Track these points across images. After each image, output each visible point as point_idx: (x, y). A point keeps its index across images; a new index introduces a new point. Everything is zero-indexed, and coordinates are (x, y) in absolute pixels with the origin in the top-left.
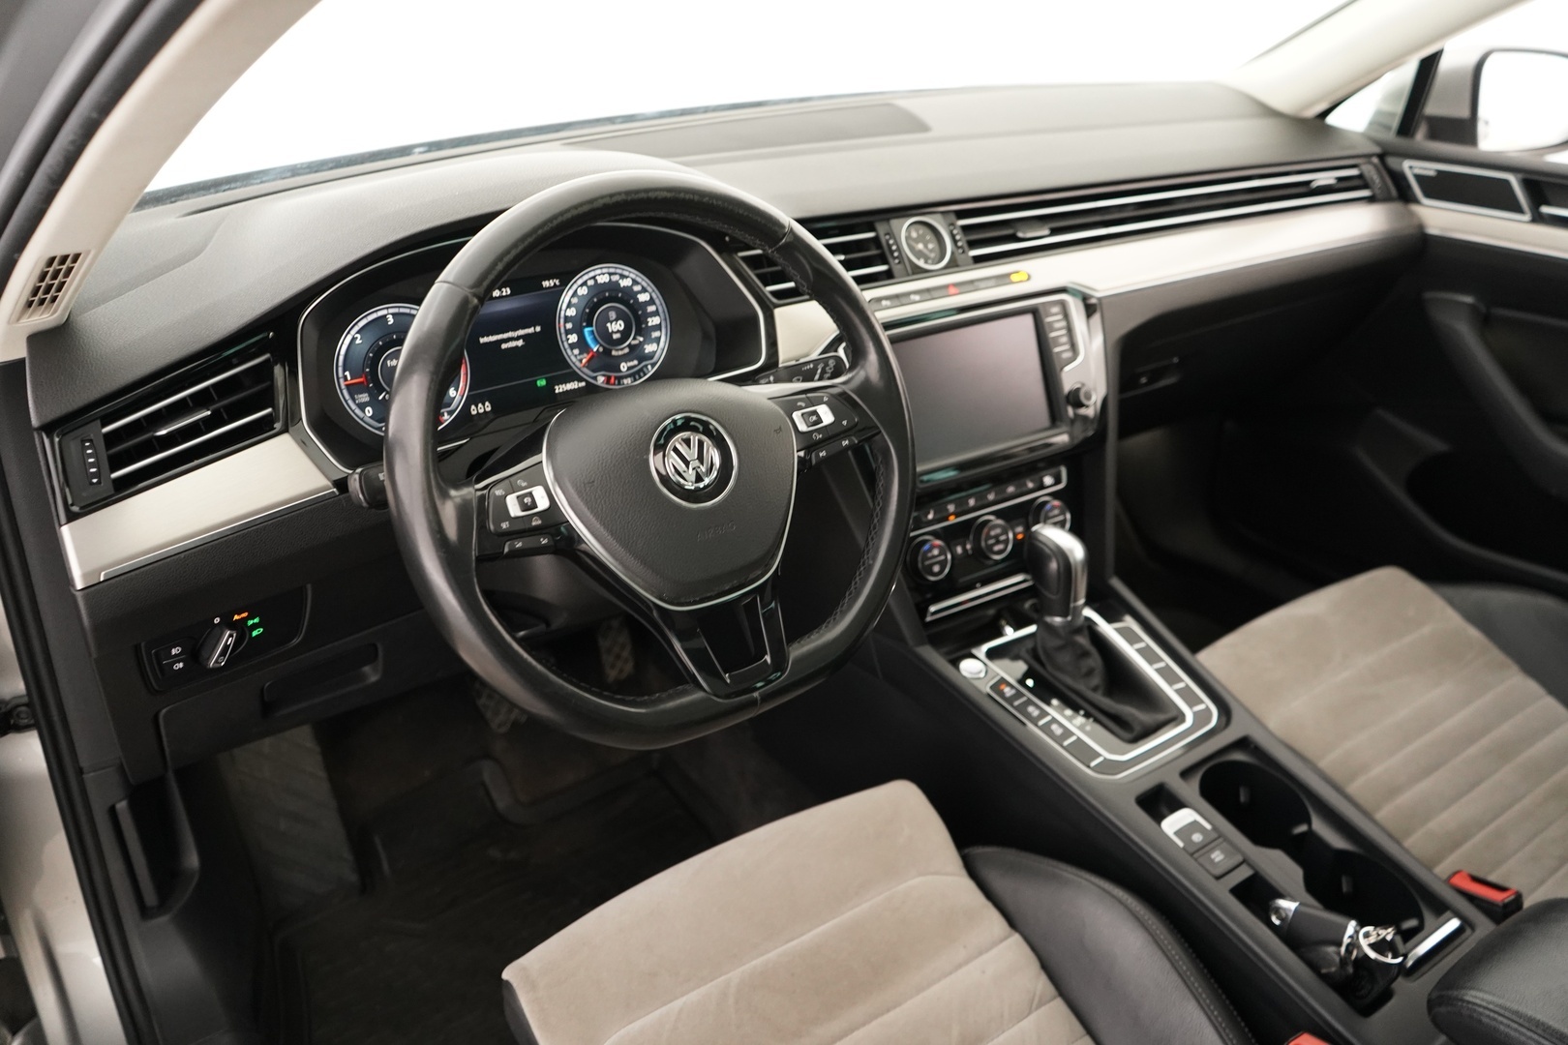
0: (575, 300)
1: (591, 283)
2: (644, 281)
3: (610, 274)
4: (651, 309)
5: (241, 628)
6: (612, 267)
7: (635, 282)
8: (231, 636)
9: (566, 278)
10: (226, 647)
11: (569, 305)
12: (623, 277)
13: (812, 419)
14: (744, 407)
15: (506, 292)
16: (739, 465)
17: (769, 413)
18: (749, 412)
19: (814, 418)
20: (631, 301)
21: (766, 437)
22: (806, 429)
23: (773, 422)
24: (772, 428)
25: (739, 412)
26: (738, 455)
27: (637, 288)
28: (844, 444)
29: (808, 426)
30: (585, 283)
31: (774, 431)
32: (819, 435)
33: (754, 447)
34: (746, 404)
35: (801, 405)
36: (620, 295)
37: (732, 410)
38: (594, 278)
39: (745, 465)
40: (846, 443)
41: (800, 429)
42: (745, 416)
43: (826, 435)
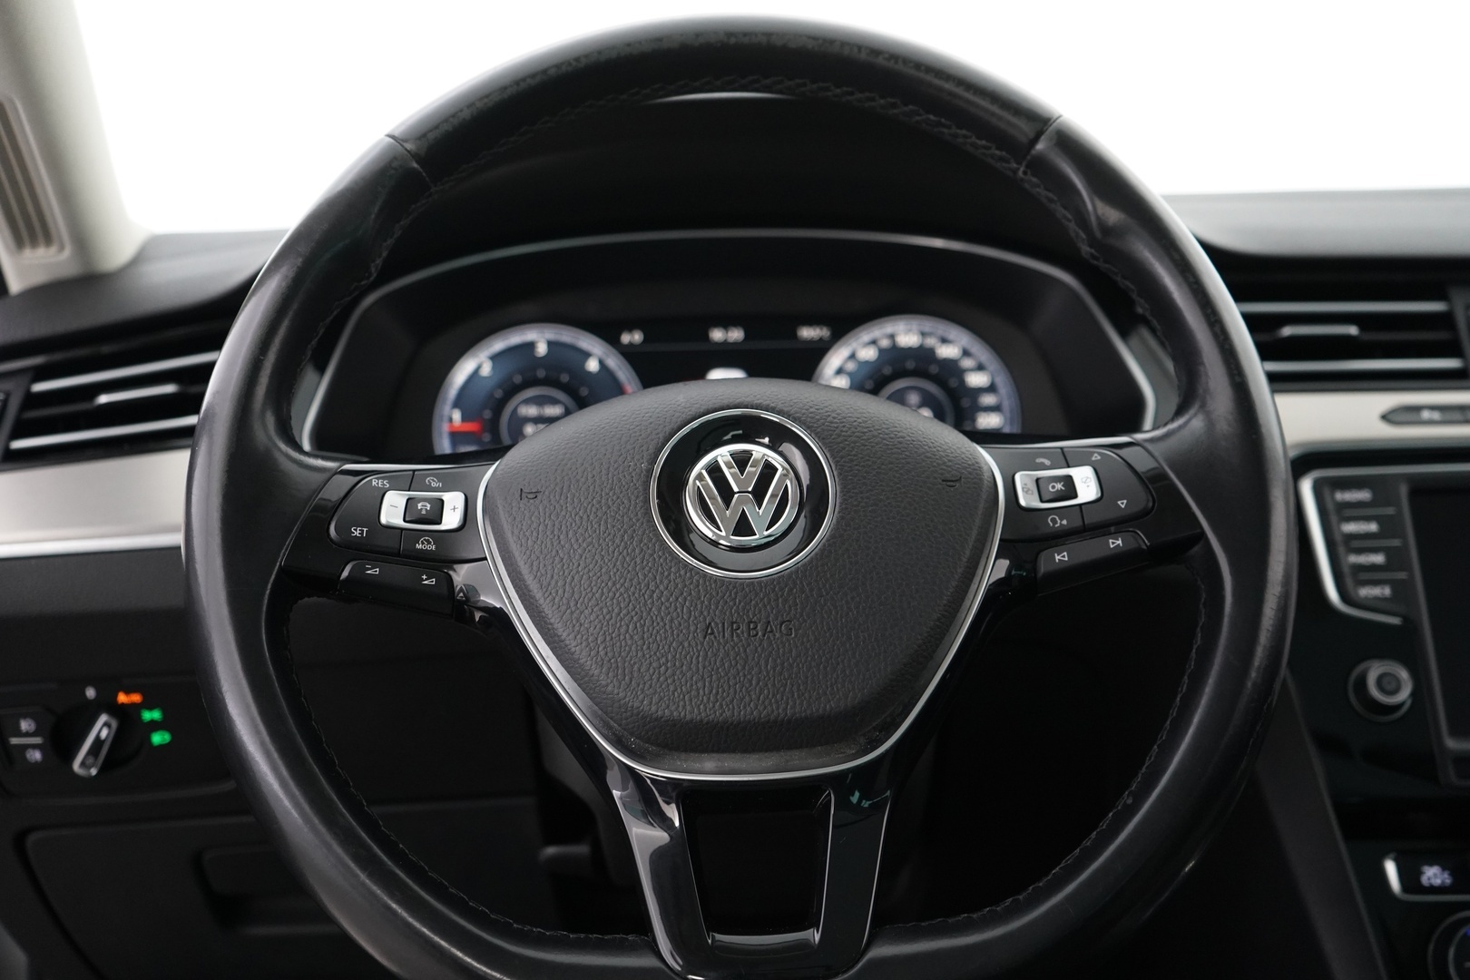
0: (851, 366)
1: (885, 343)
2: (982, 352)
3: (923, 334)
4: (988, 400)
5: (126, 717)
6: (929, 324)
7: (966, 353)
8: (106, 724)
9: (842, 327)
10: (98, 743)
11: (840, 371)
12: (944, 341)
13: (1053, 487)
14: (892, 432)
15: (736, 335)
16: (838, 522)
17: (944, 451)
18: (900, 443)
19: (1059, 486)
20: (953, 383)
21: (921, 487)
22: (1036, 504)
23: (947, 466)
24: (942, 474)
25: (874, 436)
26: (841, 504)
27: (967, 363)
28: (1113, 543)
29: (1042, 501)
30: (874, 342)
31: (943, 481)
32: (1061, 520)
33: (888, 498)
34: (899, 429)
35: (1043, 463)
36: (934, 369)
37: (859, 429)
38: (892, 337)
39: (852, 523)
40: (1116, 543)
41: (1023, 502)
42: (887, 445)
43: (1078, 523)
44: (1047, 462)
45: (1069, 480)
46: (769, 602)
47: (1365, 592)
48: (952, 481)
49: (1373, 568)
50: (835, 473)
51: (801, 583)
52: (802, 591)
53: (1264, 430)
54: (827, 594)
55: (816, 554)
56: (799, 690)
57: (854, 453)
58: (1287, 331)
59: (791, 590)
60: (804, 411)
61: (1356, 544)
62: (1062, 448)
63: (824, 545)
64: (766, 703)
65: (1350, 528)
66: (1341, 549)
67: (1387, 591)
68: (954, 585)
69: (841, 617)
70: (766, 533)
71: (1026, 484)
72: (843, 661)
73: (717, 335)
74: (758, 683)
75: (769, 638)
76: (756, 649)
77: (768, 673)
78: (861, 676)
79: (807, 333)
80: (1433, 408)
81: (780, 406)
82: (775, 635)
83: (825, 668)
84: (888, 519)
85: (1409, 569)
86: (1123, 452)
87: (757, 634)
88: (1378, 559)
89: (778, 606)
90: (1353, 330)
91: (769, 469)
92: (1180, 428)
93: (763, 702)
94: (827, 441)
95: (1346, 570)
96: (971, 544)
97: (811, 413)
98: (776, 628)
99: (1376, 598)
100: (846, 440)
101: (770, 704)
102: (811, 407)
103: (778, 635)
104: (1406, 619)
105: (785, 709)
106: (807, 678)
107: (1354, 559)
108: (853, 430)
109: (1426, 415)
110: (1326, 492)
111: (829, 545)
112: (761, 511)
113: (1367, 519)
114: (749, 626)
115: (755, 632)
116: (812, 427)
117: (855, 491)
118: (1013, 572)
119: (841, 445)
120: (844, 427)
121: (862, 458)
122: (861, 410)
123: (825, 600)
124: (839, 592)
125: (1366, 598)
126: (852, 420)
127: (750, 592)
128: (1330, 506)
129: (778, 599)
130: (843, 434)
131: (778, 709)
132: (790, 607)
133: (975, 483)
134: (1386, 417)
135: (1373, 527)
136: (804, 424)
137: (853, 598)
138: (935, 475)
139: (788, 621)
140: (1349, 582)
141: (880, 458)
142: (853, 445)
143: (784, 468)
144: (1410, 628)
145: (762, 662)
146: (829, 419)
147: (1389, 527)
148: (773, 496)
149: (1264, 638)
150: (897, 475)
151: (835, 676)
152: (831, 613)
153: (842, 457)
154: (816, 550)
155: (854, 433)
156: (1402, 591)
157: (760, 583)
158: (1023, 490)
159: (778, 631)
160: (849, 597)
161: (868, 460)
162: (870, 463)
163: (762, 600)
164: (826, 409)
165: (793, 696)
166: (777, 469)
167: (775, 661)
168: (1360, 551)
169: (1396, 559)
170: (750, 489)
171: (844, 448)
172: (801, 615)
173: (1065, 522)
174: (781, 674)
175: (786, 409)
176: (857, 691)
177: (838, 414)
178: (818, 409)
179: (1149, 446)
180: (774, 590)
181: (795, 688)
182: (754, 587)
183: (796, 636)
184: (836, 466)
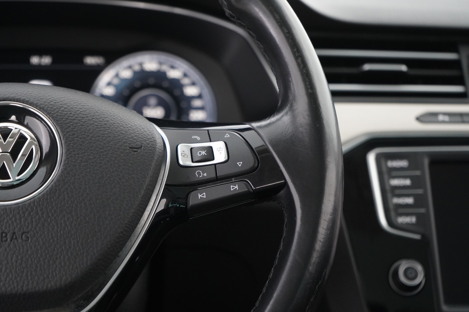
1: (137, 68)
3: (161, 63)
4: (197, 103)
6: (164, 57)
7: (185, 75)
11: (109, 84)
12: (173, 67)
13: (200, 153)
14: (101, 117)
15: (46, 60)
16: (62, 172)
17: (133, 130)
18: (106, 124)
19: (203, 153)
20: (177, 93)
21: (116, 151)
22: (189, 163)
23: (134, 139)
24: (129, 144)
25: (89, 120)
26: (65, 161)
27: (186, 81)
28: (233, 188)
29: (193, 162)
30: (130, 67)
31: (130, 148)
32: (203, 173)
33: (94, 158)
34: (106, 116)
35: (196, 139)
36: (165, 84)
37: (80, 115)
38: (141, 64)
39: (71, 173)
40: (235, 188)
41: (181, 162)
42: (98, 125)
43: (213, 175)
44: (198, 138)
45: (210, 150)
46: (16, 220)
47: (402, 220)
48: (136, 148)
49: (407, 206)
50: (63, 142)
51: (37, 208)
52: (37, 213)
53: (325, 122)
54: (53, 216)
55: (47, 191)
56: (31, 274)
57: (75, 130)
58: (367, 67)
59: (30, 213)
60: (46, 103)
61: (397, 192)
62: (208, 130)
63: (52, 186)
64: (11, 283)
65: (395, 182)
66: (389, 195)
67: (413, 219)
68: (132, 211)
69: (61, 230)
70: (17, 178)
71: (184, 151)
72: (60, 257)
73: (35, 60)
74: (6, 271)
75: (14, 242)
76: (6, 249)
77: (12, 264)
78: (71, 267)
79: (91, 60)
80: (445, 114)
81: (32, 100)
82: (18, 241)
83: (49, 261)
84: (94, 170)
85: (426, 206)
86: (244, 134)
87: (7, 240)
88: (410, 201)
89: (21, 223)
90: (404, 68)
91: (22, 139)
92: (278, 120)
93: (9, 282)
94: (59, 122)
95: (391, 207)
96: (145, 188)
97: (51, 105)
98: (19, 236)
99: (408, 224)
100: (71, 122)
101: (13, 283)
102: (51, 101)
103: (20, 241)
104: (423, 236)
105: (22, 287)
106: (37, 267)
107: (396, 201)
108: (76, 116)
109: (441, 118)
110: (383, 161)
111: (56, 186)
112: (14, 165)
113: (405, 177)
114: (2, 235)
115: (5, 239)
116: (51, 113)
117: (74, 153)
118: (170, 205)
119: (68, 125)
120: (71, 114)
121: (80, 133)
122: (83, 104)
123: (51, 220)
124: (59, 215)
125: (402, 223)
126: (77, 110)
127: (4, 214)
128: (384, 169)
129: (21, 219)
130: (70, 118)
131: (18, 286)
132: (29, 224)
133: (150, 150)
134: (419, 119)
135: (408, 182)
136: (46, 111)
137: (68, 219)
138: (125, 144)
139: (27, 232)
140: (393, 214)
141: (91, 133)
142: (75, 125)
143: (32, 138)
144: (425, 241)
145: (9, 257)
146: (62, 109)
147: (417, 182)
148: (23, 155)
149: (318, 246)
150: (102, 144)
151: (54, 266)
152: (54, 228)
153: (68, 132)
154: (47, 189)
155: (77, 117)
156: (422, 219)
157: (10, 209)
158: (182, 155)
159: (20, 238)
160: (66, 218)
161: (84, 134)
162: (85, 136)
163: (11, 219)
164: (61, 103)
165: (28, 278)
166: (27, 139)
167: (17, 257)
168: (399, 196)
169: (420, 201)
170: (9, 151)
171: (70, 127)
172: (35, 229)
173: (205, 175)
174: (21, 264)
175: (35, 102)
176: (68, 275)
177: (68, 106)
178: (55, 103)
179: (260, 131)
180: (19, 213)
181: (29, 274)
182: (6, 211)
183: (31, 241)
184: (64, 137)
